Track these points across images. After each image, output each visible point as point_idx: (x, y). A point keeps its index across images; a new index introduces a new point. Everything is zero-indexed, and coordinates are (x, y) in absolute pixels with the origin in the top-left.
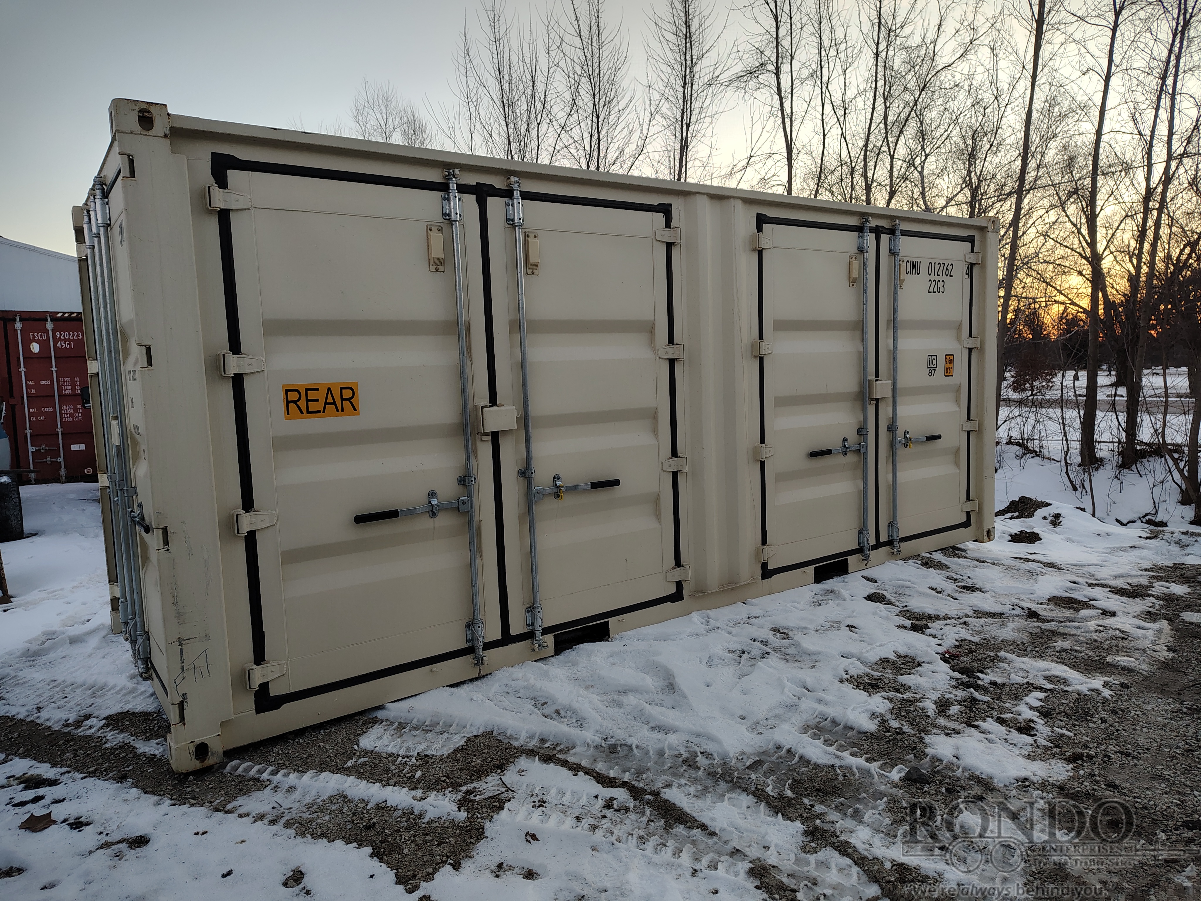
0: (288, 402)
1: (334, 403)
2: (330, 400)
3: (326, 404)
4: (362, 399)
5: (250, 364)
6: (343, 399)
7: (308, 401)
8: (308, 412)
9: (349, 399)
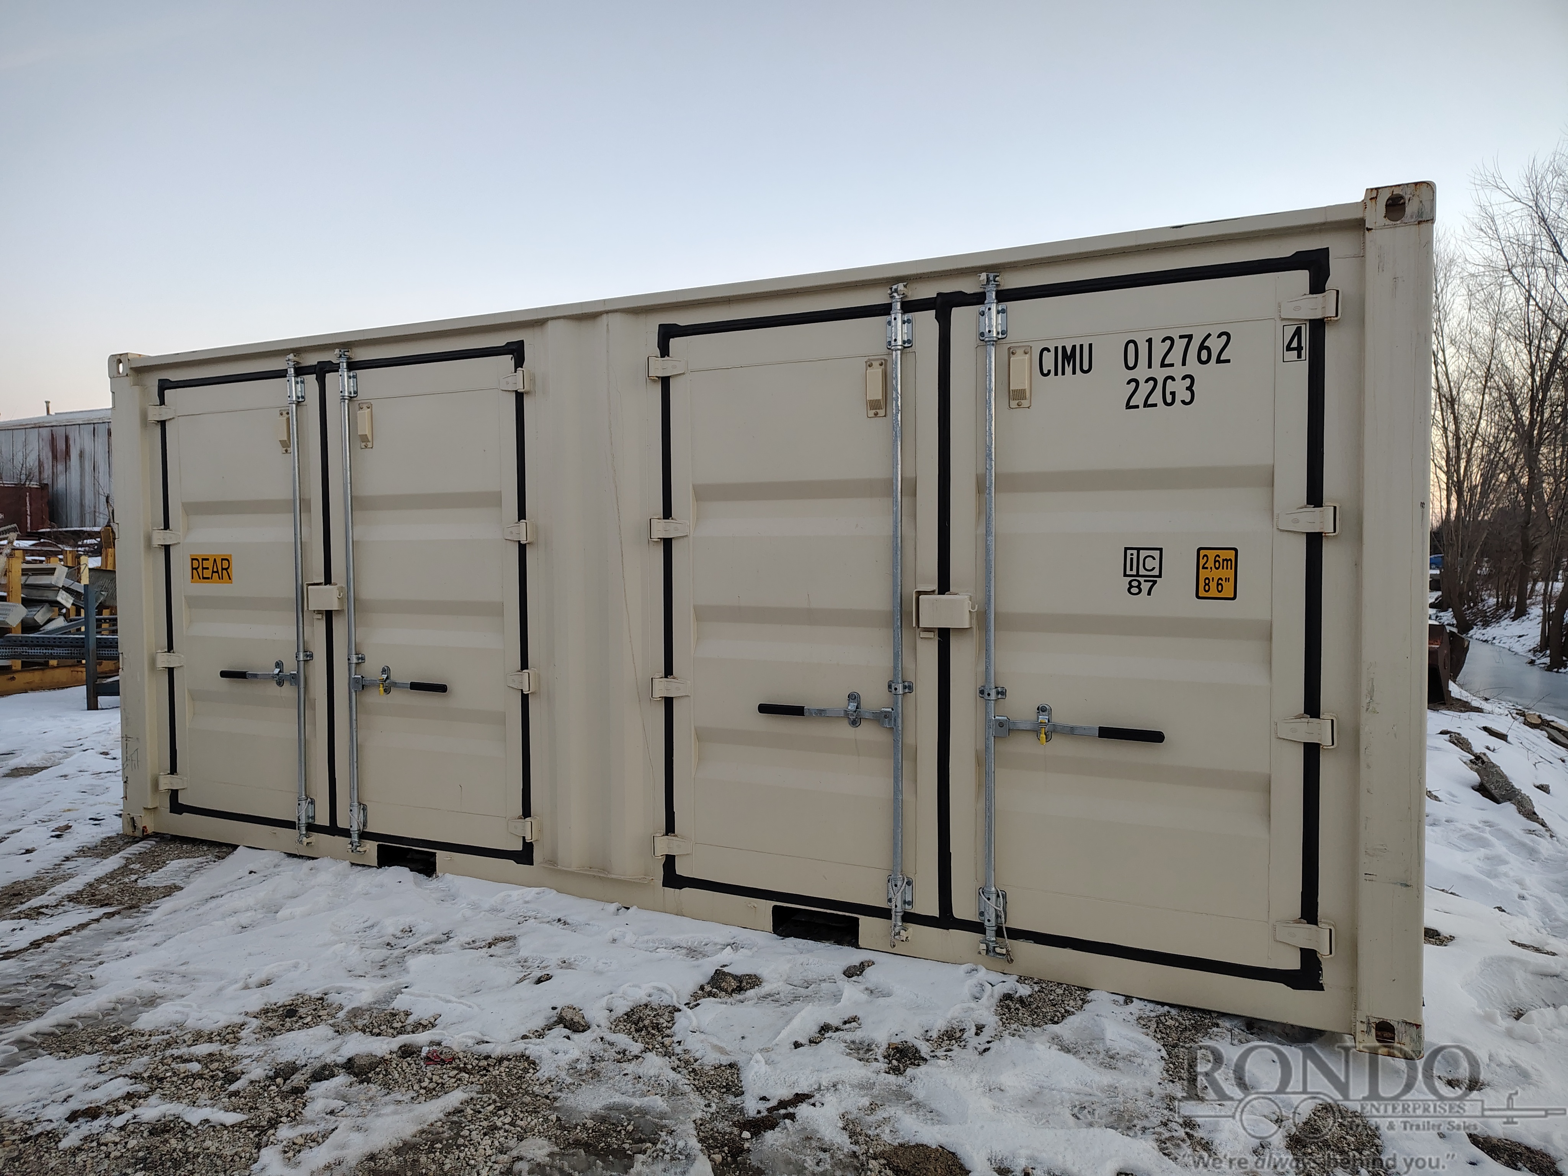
0: (193, 569)
1: (217, 572)
2: (215, 570)
3: (213, 572)
4: (234, 570)
5: (170, 538)
6: (223, 569)
7: (203, 569)
8: (204, 578)
9: (226, 569)
